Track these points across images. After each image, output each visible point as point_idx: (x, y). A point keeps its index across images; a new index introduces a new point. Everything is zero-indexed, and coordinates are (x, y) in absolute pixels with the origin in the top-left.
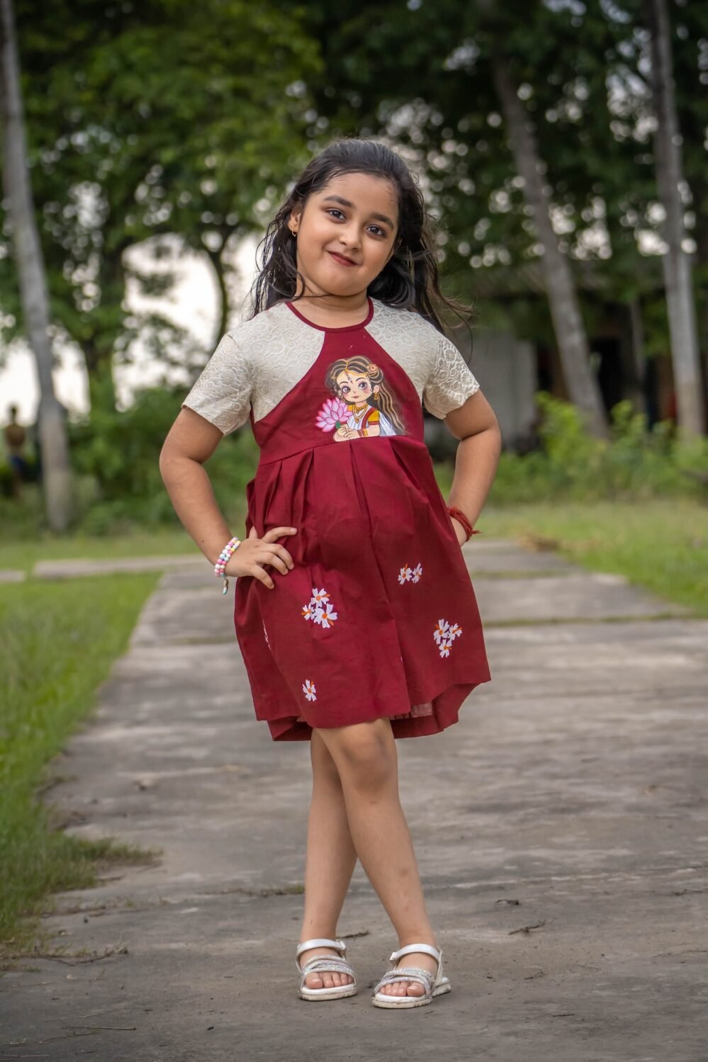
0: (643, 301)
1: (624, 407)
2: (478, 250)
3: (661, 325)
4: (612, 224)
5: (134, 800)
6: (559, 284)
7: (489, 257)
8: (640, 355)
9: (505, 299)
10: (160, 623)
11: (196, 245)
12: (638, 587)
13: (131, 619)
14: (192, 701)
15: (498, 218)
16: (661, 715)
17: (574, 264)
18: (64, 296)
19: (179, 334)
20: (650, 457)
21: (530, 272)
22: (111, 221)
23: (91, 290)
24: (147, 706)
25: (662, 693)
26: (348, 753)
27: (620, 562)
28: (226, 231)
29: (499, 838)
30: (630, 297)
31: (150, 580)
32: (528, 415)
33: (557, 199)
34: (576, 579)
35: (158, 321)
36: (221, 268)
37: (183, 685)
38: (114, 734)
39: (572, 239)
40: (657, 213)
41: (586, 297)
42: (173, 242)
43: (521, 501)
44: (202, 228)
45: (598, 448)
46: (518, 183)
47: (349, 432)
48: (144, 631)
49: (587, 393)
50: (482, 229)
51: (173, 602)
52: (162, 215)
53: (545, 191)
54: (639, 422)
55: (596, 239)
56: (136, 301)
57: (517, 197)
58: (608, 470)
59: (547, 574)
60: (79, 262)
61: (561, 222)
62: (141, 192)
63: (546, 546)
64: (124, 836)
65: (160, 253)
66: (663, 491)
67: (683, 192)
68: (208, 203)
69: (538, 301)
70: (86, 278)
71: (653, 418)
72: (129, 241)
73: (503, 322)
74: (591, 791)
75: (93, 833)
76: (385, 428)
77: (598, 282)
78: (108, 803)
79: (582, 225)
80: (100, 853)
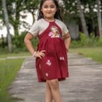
0: (94, 18)
1: (91, 34)
2: (70, 11)
3: (97, 22)
4: (89, 7)
5: (21, 91)
6: (82, 16)
7: (72, 12)
8: (94, 26)
9: (75, 18)
10: (25, 66)
11: (30, 11)
12: (94, 60)
13: (21, 65)
14: (29, 77)
15: (73, 7)
16: (97, 78)
17: (84, 13)
18: (11, 19)
19: (27, 24)
20: (95, 41)
21: (78, 15)
22: (17, 8)
23: (15, 18)
24: (23, 78)
25: (97, 75)
26: (52, 84)
27: (91, 56)
28: (34, 9)
29: (74, 96)
30: (92, 18)
31: (23, 59)
32: (78, 35)
33: (82, 4)
34: (85, 59)
35: (24, 22)
36: (33, 14)
37: (28, 74)
38: (18, 82)
39: (84, 10)
40: (96, 6)
41: (86, 18)
42: (26, 11)
43: (77, 48)
44: (30, 9)
45: (88, 40)
46: (76, 2)
47: (53, 36)
48: (22, 67)
49: (86, 32)
50: (71, 8)
51: (27, 63)
52: (25, 7)
53: (80, 3)
54: (94, 36)
55: (87, 10)
56: (21, 19)
57: (76, 4)
58: (89, 43)
59: (81, 58)
60: (13, 14)
61: (82, 7)
62: (22, 4)
63: (81, 54)
64: (20, 96)
65: (25, 12)
66: (97, 46)
67: (100, 3)
68: (31, 5)
69: (79, 19)
70: (14, 16)
71: (96, 35)
72: (20, 11)
73: (74, 22)
74: (87, 89)
75: (15, 96)
76: (58, 36)
77: (88, 16)
78: (17, 92)
79: (85, 8)
80: (16, 99)
